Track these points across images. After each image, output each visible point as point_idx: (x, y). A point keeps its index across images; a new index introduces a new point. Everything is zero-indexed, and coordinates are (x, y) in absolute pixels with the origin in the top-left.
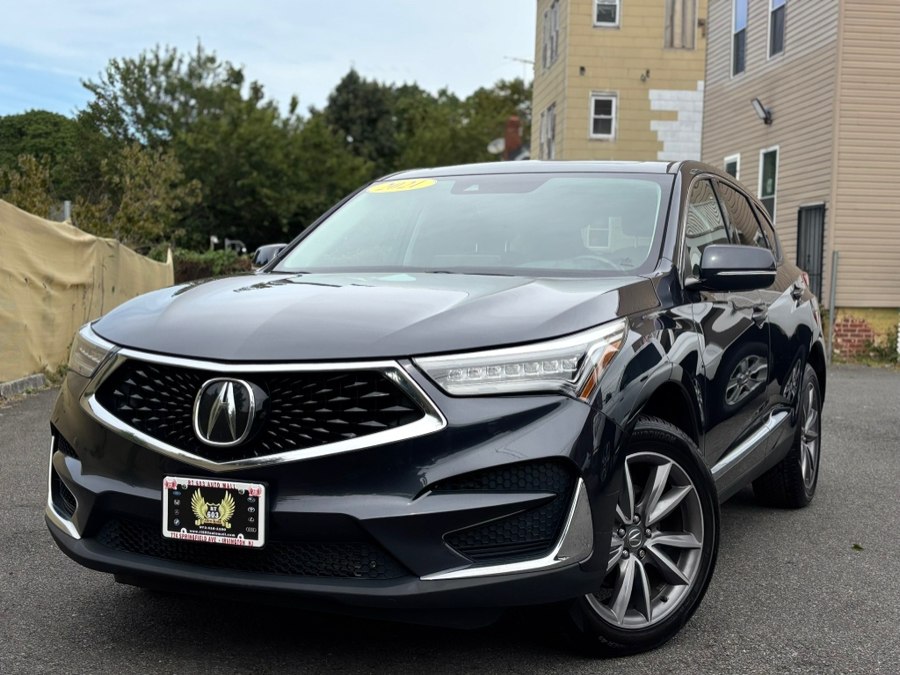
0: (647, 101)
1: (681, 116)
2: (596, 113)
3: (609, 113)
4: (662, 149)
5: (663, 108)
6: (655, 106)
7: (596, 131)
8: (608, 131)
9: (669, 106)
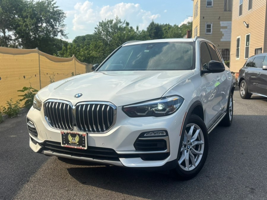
0: (220, 24)
1: (228, 27)
2: (207, 28)
3: (210, 28)
4: (223, 36)
5: (224, 26)
6: (222, 25)
8: (210, 32)
9: (225, 25)
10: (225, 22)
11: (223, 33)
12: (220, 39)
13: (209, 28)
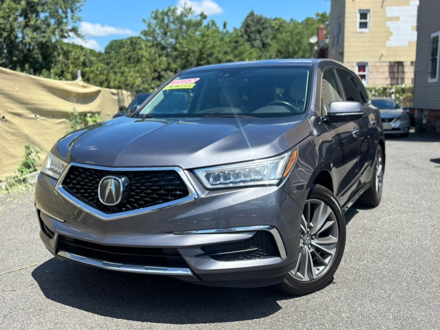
7: (361, 27)
9: (396, 14)
10: (395, 8)
11: (391, 30)
12: (385, 42)
13: (363, 21)
